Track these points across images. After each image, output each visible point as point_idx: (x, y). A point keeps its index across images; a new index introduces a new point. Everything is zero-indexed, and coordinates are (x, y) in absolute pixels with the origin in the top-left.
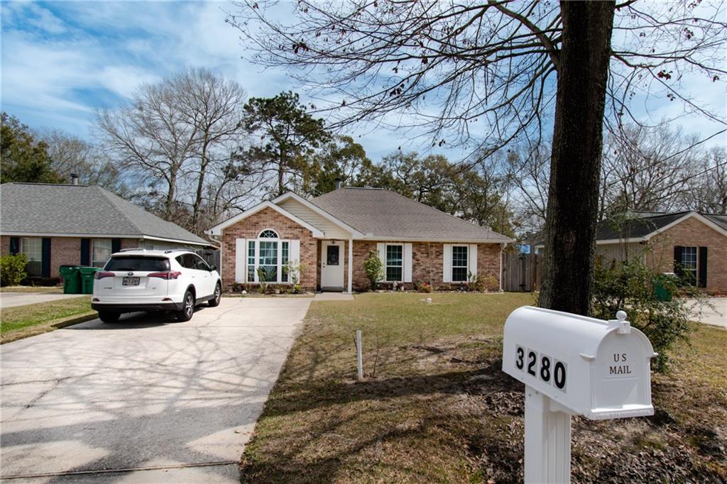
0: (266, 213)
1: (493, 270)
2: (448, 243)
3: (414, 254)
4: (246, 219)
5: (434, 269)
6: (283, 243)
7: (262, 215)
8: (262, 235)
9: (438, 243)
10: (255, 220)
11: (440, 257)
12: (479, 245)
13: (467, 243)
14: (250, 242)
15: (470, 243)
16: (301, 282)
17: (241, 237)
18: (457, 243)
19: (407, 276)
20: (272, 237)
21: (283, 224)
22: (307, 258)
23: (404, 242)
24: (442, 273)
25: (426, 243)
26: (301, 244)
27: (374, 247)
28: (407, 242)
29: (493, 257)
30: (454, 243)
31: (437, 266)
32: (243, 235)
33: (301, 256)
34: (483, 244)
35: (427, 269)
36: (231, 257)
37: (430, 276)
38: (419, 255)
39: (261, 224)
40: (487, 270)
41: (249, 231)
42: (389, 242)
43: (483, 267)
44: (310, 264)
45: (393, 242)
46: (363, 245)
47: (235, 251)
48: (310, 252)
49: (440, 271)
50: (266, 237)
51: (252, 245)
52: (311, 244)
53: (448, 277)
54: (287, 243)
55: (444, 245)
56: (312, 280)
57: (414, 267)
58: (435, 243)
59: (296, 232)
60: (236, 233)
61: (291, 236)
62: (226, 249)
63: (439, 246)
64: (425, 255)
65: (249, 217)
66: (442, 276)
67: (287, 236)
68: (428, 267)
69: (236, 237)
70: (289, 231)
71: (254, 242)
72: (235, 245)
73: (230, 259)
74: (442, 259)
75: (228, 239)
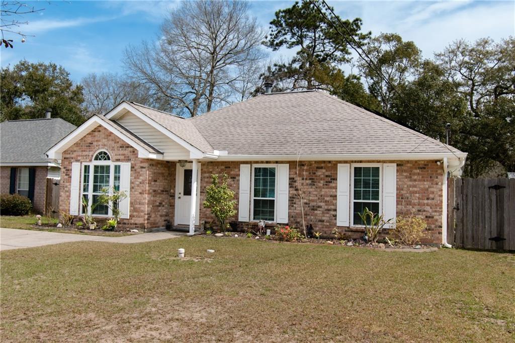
0: (99, 131)
1: (428, 208)
2: (346, 162)
3: (292, 181)
4: (82, 139)
5: (322, 204)
6: (116, 166)
7: (96, 133)
8: (96, 159)
9: (330, 162)
10: (89, 139)
11: (332, 185)
12: (400, 164)
13: (379, 162)
14: (85, 166)
15: (384, 162)
16: (130, 216)
17: (77, 161)
18: (361, 162)
19: (282, 214)
20: (105, 159)
21: (115, 143)
22: (138, 186)
23: (277, 162)
24: (335, 210)
25: (310, 163)
26: (132, 167)
27: (237, 170)
28: (282, 162)
29: (427, 184)
30: (355, 162)
31: (327, 199)
32: (79, 158)
33: (132, 183)
34: (408, 162)
35: (312, 204)
36: (68, 184)
37: (316, 215)
38: (299, 183)
39: (95, 144)
40: (417, 208)
41: (84, 153)
42: (257, 162)
43: (408, 203)
44: (140, 193)
45: (262, 162)
46: (223, 167)
47: (71, 177)
48: (141, 178)
49: (333, 207)
50: (100, 159)
51: (87, 168)
52: (142, 167)
53: (344, 217)
54: (119, 166)
55: (339, 165)
56: (142, 214)
57: (292, 200)
58: (324, 162)
59: (127, 152)
60: (73, 156)
61: (122, 157)
62: (64, 174)
63: (332, 166)
64: (309, 182)
65: (85, 137)
66: (335, 216)
67: (118, 157)
68: (313, 201)
69: (72, 160)
70: (121, 152)
71: (89, 166)
72: (71, 170)
73: (66, 187)
74: (336, 188)
75: (66, 163)
